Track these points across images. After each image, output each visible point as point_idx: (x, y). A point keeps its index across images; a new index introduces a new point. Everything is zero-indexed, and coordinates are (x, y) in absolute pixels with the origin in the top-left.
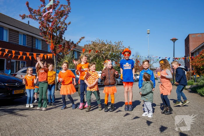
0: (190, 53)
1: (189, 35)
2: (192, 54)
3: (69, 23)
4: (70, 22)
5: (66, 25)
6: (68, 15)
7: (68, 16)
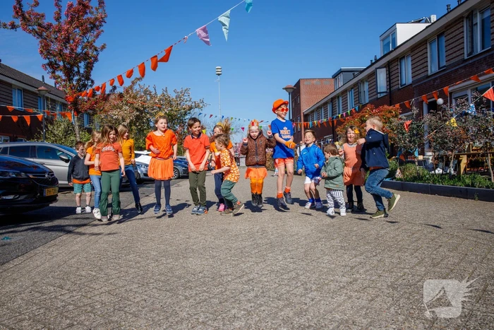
0: (302, 114)
1: (299, 81)
2: (306, 116)
3: (103, 47)
4: (105, 45)
5: (96, 50)
6: (102, 28)
7: (102, 31)
